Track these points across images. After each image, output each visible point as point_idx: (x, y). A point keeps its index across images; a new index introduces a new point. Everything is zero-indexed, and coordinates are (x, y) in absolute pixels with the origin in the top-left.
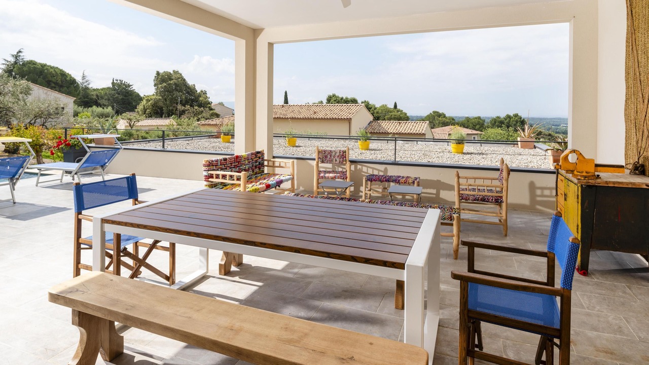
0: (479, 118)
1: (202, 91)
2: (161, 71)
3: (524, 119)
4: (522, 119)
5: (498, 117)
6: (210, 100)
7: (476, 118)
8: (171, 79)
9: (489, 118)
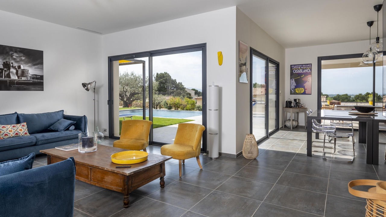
0: (347, 95)
1: (179, 83)
2: (159, 73)
3: (380, 95)
4: (378, 95)
5: (361, 94)
6: (184, 87)
7: (344, 95)
8: (164, 77)
9: (353, 95)
